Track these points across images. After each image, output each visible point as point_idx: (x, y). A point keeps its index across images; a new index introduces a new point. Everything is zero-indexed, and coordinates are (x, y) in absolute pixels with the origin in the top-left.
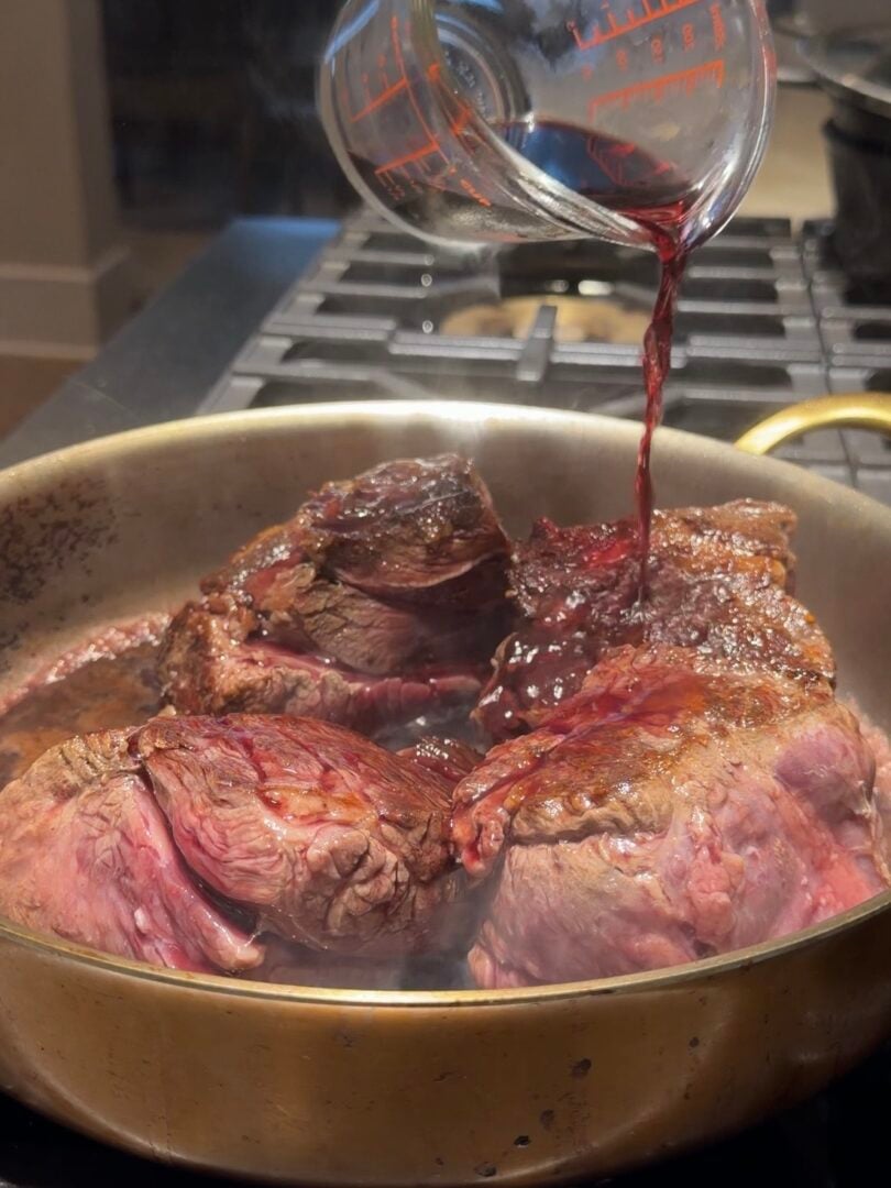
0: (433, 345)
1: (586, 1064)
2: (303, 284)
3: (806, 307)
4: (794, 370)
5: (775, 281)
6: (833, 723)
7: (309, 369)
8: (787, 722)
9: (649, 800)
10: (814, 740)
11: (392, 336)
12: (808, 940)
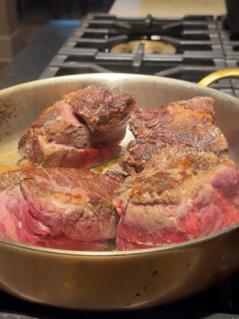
0: (108, 56)
1: (156, 272)
2: (70, 39)
3: (219, 42)
4: (215, 61)
5: (209, 34)
6: (229, 166)
7: (72, 64)
8: (214, 168)
9: (174, 195)
10: (223, 173)
11: (96, 54)
12: (222, 234)
